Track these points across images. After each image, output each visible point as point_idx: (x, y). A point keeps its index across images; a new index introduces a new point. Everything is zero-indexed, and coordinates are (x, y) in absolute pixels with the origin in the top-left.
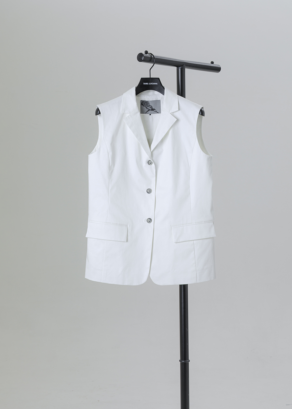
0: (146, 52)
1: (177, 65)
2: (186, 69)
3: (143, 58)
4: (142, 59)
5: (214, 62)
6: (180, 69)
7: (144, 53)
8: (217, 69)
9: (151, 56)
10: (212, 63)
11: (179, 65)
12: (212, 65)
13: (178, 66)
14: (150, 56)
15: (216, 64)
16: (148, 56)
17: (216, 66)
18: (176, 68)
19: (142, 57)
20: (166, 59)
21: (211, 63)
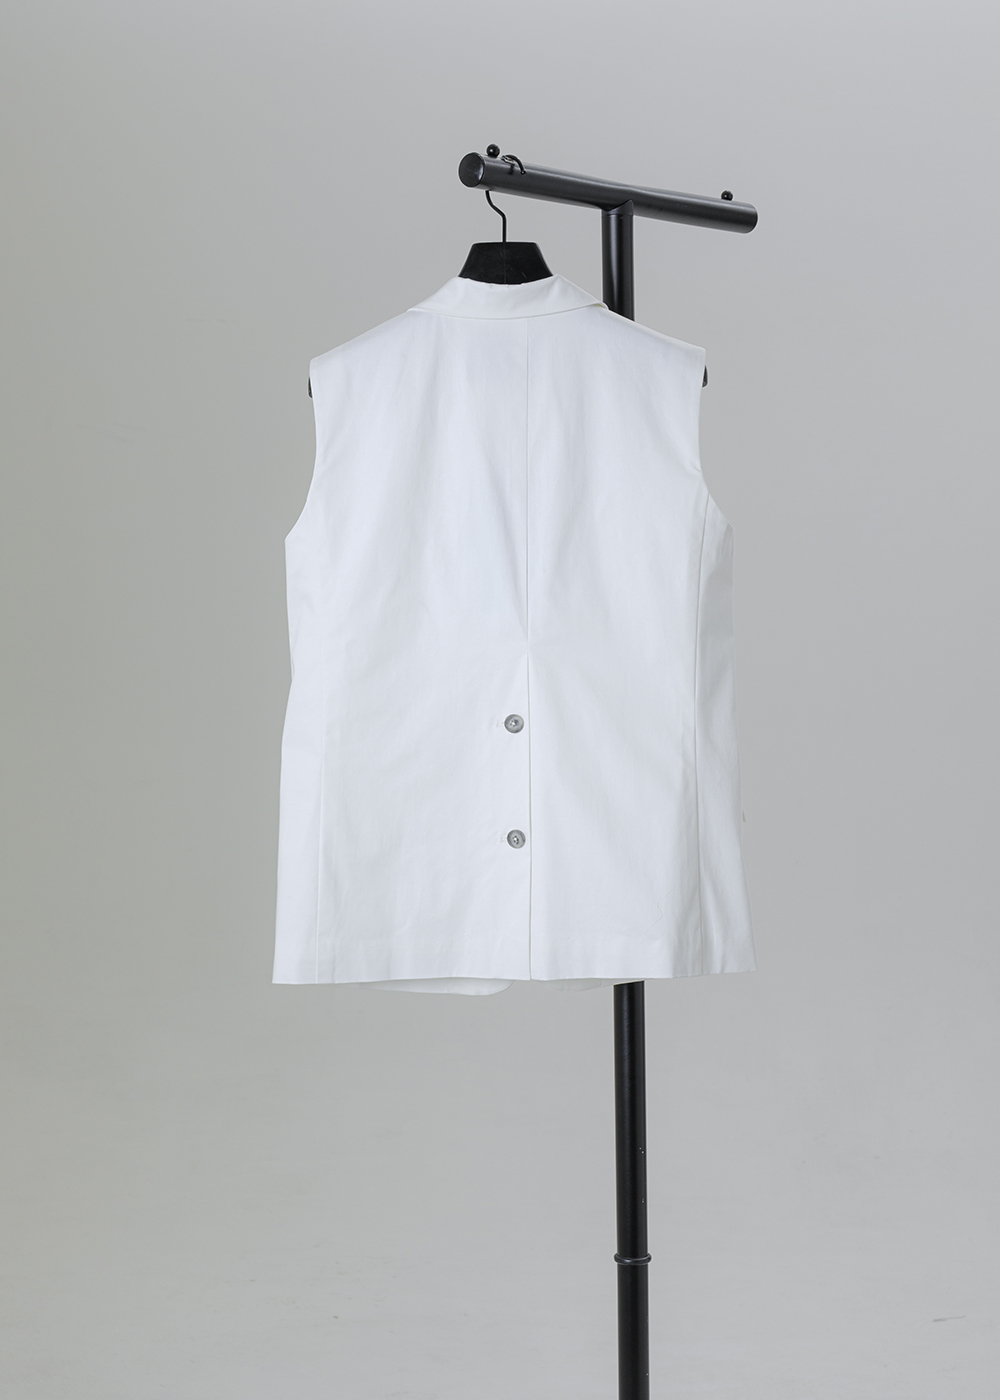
0: (493, 151)
1: (606, 202)
2: (636, 218)
3: (482, 171)
4: (477, 177)
5: (732, 192)
6: (613, 218)
7: (483, 154)
8: (744, 221)
9: (513, 165)
10: (727, 196)
11: (611, 202)
12: (726, 204)
13: (606, 207)
14: (509, 167)
15: (741, 201)
16: (498, 165)
17: (742, 208)
18: (599, 212)
19: (479, 168)
20: (565, 177)
21: (723, 198)
